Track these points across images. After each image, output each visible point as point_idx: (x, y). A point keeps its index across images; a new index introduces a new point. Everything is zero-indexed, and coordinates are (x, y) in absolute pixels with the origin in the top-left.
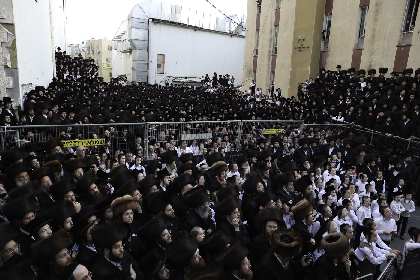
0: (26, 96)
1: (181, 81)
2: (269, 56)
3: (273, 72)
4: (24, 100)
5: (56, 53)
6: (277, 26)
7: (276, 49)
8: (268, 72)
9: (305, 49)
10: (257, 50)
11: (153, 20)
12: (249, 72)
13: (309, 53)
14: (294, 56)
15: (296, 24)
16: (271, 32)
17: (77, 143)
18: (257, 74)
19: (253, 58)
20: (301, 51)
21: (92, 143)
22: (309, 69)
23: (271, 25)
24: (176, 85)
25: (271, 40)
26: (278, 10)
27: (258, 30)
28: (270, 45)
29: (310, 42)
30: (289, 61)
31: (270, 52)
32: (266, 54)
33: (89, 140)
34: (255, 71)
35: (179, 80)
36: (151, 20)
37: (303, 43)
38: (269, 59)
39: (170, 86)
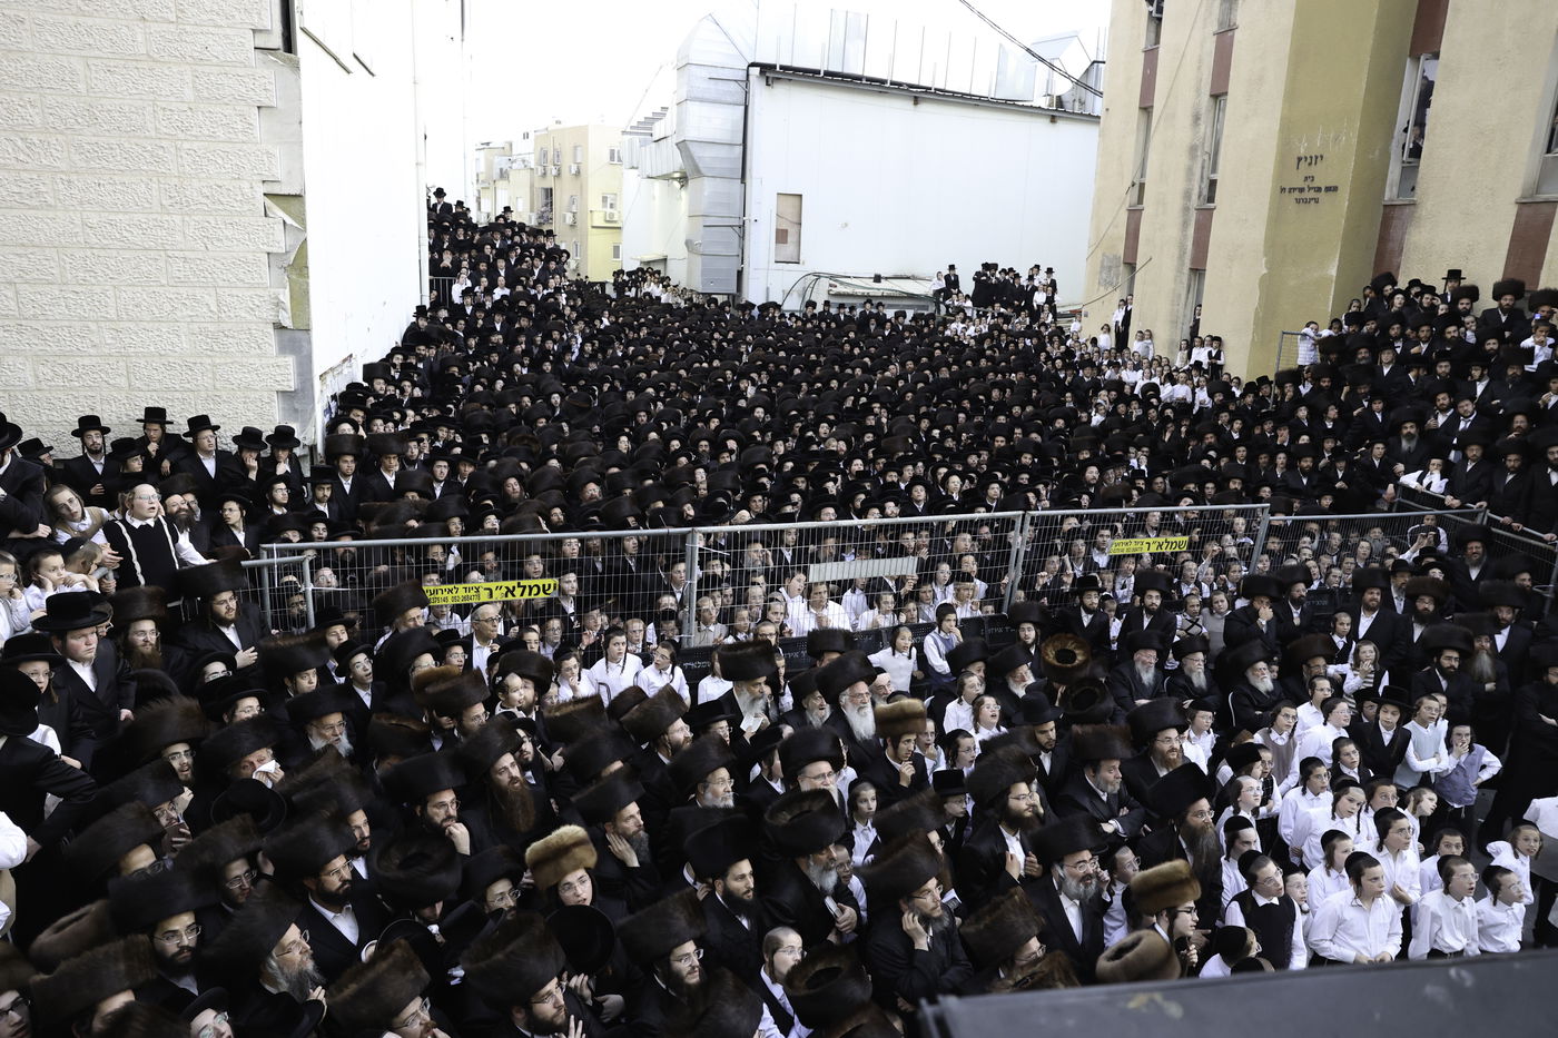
1: (859, 291)
2: (1186, 209)
3: (1198, 271)
4: (327, 420)
6: (1218, 96)
7: (1213, 183)
8: (1179, 271)
9: (1322, 195)
10: (1142, 186)
11: (761, 72)
12: (1107, 268)
13: (1335, 214)
14: (1276, 220)
15: (1291, 95)
16: (1196, 118)
17: (473, 593)
18: (1138, 276)
19: (1124, 217)
20: (1306, 201)
21: (518, 591)
22: (1333, 272)
23: (1198, 91)
24: (842, 306)
25: (1193, 150)
26: (1225, 36)
27: (1146, 109)
28: (1190, 171)
29: (1340, 168)
30: (1256, 233)
31: (1187, 195)
32: (1176, 203)
33: (511, 584)
34: (1131, 266)
35: (849, 290)
36: (755, 71)
37: (1313, 171)
38: (1185, 224)
39: (819, 308)
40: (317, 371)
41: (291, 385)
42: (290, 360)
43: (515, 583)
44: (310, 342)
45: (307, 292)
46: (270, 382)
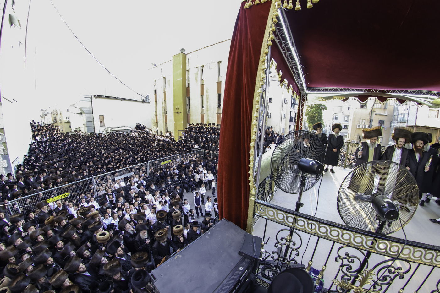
0: (16, 167)
1: (116, 130)
2: (163, 115)
3: (166, 123)
4: (15, 171)
5: (31, 124)
6: (165, 100)
7: (166, 112)
8: (164, 123)
9: (180, 113)
10: (157, 112)
12: (154, 123)
13: (182, 115)
14: (175, 116)
15: (174, 101)
16: (163, 103)
17: (53, 199)
18: (158, 124)
19: (155, 116)
20: (178, 114)
21: (62, 197)
22: (183, 122)
23: (162, 100)
24: (113, 132)
25: (163, 107)
26: (165, 93)
27: (156, 102)
28: (163, 110)
29: (181, 110)
30: (173, 118)
31: (163, 113)
32: (162, 114)
33: (60, 196)
34: (157, 123)
35: (114, 130)
36: (93, 96)
37: (178, 110)
38: (163, 117)
39: (109, 133)
40: (11, 162)
41: (6, 166)
42: (5, 161)
43: (61, 195)
44: (9, 157)
45: (7, 147)
46: (2, 166)
